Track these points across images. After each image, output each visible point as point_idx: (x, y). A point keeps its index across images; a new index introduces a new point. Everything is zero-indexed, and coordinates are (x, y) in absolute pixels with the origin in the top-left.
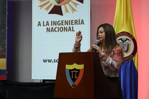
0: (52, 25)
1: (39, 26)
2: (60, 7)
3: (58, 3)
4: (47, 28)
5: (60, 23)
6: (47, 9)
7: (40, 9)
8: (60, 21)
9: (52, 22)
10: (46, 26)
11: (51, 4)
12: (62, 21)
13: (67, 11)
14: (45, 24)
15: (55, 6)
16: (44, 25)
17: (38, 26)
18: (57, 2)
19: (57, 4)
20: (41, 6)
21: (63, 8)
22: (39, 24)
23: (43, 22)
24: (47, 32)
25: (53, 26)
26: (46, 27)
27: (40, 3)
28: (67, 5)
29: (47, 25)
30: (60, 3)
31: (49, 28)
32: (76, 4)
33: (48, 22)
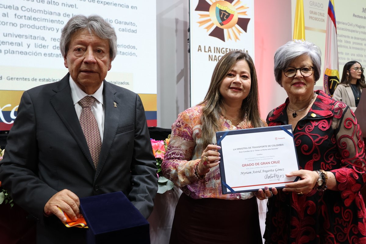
0: (215, 52)
1: (200, 51)
2: (222, 30)
3: (222, 24)
4: (210, 56)
5: (224, 51)
6: (208, 28)
7: (200, 26)
8: (224, 48)
9: (215, 48)
10: (208, 52)
11: (213, 24)
12: (226, 49)
13: (230, 37)
14: (207, 50)
15: (217, 28)
16: (205, 51)
17: (198, 51)
18: (220, 23)
19: (219, 26)
20: (201, 23)
21: (225, 31)
22: (200, 49)
23: (205, 47)
24: (209, 60)
25: (216, 54)
26: (208, 54)
27: (200, 18)
28: (230, 30)
29: (210, 52)
30: (223, 25)
31: (212, 56)
32: (240, 32)
33: (210, 47)
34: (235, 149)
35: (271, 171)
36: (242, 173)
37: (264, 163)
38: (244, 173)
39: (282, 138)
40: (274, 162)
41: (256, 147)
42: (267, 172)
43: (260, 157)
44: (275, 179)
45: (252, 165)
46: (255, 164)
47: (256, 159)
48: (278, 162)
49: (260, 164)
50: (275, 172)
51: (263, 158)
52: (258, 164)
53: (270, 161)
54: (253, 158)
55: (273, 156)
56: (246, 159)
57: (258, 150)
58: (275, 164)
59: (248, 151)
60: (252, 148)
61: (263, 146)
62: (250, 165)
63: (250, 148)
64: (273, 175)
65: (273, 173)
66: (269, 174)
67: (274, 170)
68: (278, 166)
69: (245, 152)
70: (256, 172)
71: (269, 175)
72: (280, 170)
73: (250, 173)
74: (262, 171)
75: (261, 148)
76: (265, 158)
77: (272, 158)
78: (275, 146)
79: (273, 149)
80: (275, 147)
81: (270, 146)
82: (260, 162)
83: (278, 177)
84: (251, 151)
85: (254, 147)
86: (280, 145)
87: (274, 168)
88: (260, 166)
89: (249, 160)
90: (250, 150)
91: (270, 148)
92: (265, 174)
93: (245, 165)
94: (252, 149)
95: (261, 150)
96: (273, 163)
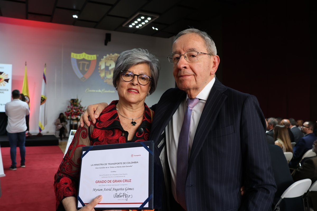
34: (93, 165)
35: (121, 189)
36: (94, 190)
37: (116, 181)
38: (96, 190)
39: (138, 156)
40: (126, 181)
41: (111, 164)
42: (117, 190)
43: (113, 175)
44: (123, 199)
45: (104, 182)
46: (107, 182)
47: (110, 176)
48: (130, 180)
49: (112, 182)
50: (124, 192)
51: (116, 176)
52: (110, 181)
53: (122, 179)
54: (107, 175)
55: (126, 174)
56: (100, 175)
57: (113, 167)
58: (126, 183)
59: (104, 168)
60: (108, 164)
61: (119, 163)
62: (103, 182)
63: (106, 164)
64: (122, 195)
65: (122, 192)
66: (118, 192)
67: (124, 189)
68: (129, 185)
69: (101, 168)
70: (107, 190)
71: (118, 194)
72: (130, 189)
73: (102, 190)
74: (112, 189)
75: (116, 165)
76: (118, 176)
77: (124, 176)
78: (130, 163)
79: (128, 167)
80: (129, 165)
81: (125, 163)
82: (112, 179)
83: (126, 196)
84: (106, 168)
85: (110, 164)
86: (135, 162)
87: (123, 187)
88: (112, 183)
89: (103, 176)
90: (105, 166)
91: (124, 165)
92: (115, 192)
93: (99, 182)
94: (108, 166)
95: (116, 167)
96: (124, 181)
